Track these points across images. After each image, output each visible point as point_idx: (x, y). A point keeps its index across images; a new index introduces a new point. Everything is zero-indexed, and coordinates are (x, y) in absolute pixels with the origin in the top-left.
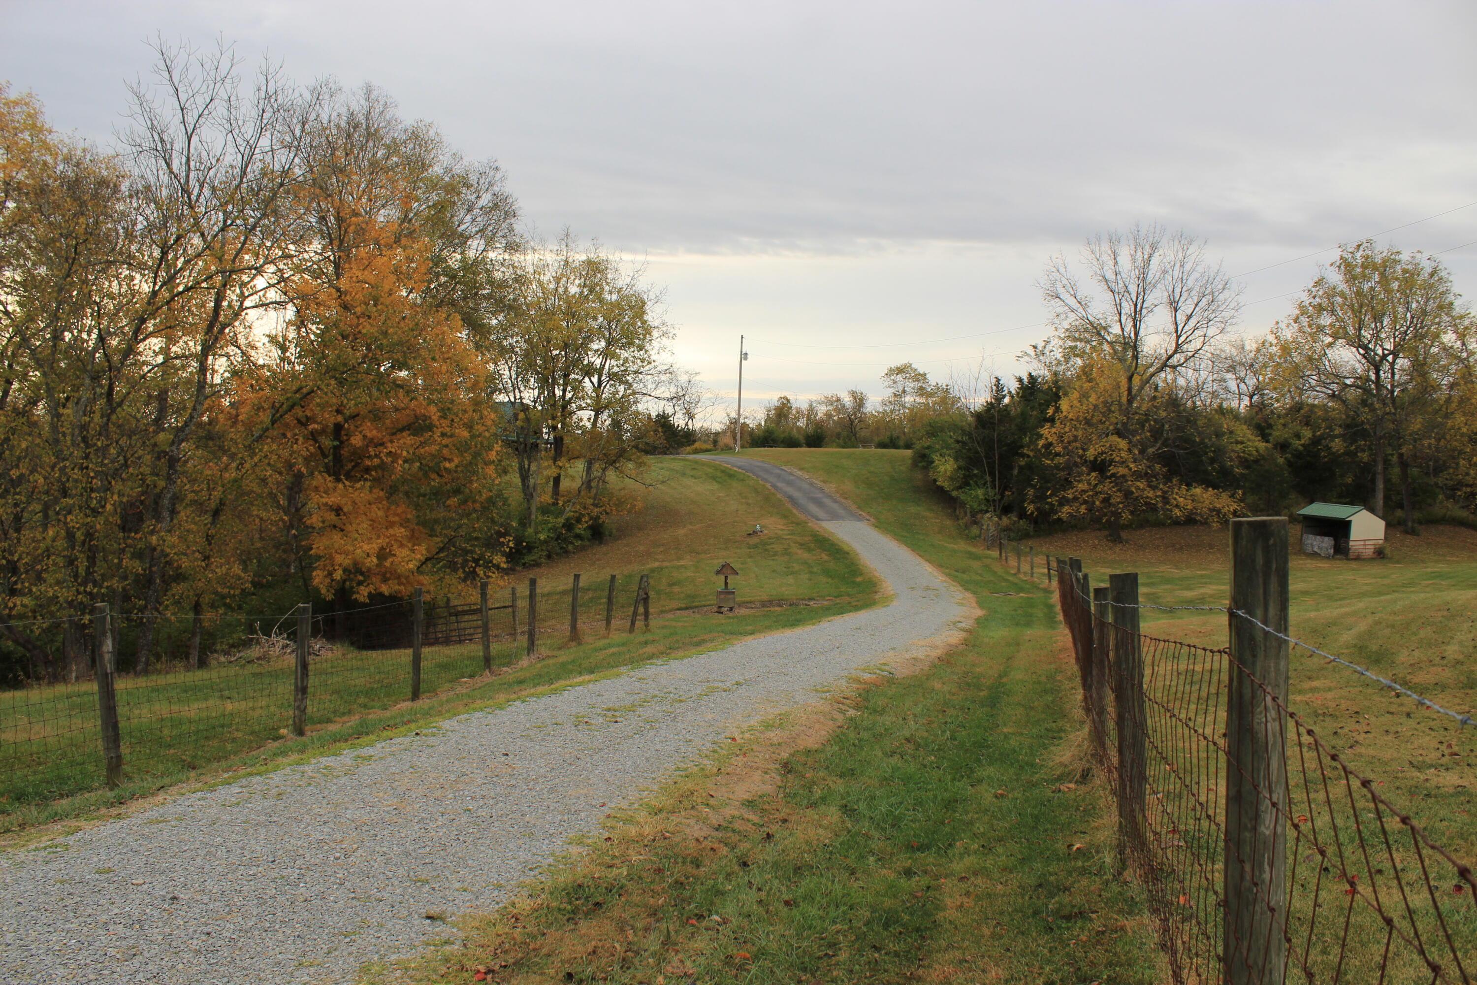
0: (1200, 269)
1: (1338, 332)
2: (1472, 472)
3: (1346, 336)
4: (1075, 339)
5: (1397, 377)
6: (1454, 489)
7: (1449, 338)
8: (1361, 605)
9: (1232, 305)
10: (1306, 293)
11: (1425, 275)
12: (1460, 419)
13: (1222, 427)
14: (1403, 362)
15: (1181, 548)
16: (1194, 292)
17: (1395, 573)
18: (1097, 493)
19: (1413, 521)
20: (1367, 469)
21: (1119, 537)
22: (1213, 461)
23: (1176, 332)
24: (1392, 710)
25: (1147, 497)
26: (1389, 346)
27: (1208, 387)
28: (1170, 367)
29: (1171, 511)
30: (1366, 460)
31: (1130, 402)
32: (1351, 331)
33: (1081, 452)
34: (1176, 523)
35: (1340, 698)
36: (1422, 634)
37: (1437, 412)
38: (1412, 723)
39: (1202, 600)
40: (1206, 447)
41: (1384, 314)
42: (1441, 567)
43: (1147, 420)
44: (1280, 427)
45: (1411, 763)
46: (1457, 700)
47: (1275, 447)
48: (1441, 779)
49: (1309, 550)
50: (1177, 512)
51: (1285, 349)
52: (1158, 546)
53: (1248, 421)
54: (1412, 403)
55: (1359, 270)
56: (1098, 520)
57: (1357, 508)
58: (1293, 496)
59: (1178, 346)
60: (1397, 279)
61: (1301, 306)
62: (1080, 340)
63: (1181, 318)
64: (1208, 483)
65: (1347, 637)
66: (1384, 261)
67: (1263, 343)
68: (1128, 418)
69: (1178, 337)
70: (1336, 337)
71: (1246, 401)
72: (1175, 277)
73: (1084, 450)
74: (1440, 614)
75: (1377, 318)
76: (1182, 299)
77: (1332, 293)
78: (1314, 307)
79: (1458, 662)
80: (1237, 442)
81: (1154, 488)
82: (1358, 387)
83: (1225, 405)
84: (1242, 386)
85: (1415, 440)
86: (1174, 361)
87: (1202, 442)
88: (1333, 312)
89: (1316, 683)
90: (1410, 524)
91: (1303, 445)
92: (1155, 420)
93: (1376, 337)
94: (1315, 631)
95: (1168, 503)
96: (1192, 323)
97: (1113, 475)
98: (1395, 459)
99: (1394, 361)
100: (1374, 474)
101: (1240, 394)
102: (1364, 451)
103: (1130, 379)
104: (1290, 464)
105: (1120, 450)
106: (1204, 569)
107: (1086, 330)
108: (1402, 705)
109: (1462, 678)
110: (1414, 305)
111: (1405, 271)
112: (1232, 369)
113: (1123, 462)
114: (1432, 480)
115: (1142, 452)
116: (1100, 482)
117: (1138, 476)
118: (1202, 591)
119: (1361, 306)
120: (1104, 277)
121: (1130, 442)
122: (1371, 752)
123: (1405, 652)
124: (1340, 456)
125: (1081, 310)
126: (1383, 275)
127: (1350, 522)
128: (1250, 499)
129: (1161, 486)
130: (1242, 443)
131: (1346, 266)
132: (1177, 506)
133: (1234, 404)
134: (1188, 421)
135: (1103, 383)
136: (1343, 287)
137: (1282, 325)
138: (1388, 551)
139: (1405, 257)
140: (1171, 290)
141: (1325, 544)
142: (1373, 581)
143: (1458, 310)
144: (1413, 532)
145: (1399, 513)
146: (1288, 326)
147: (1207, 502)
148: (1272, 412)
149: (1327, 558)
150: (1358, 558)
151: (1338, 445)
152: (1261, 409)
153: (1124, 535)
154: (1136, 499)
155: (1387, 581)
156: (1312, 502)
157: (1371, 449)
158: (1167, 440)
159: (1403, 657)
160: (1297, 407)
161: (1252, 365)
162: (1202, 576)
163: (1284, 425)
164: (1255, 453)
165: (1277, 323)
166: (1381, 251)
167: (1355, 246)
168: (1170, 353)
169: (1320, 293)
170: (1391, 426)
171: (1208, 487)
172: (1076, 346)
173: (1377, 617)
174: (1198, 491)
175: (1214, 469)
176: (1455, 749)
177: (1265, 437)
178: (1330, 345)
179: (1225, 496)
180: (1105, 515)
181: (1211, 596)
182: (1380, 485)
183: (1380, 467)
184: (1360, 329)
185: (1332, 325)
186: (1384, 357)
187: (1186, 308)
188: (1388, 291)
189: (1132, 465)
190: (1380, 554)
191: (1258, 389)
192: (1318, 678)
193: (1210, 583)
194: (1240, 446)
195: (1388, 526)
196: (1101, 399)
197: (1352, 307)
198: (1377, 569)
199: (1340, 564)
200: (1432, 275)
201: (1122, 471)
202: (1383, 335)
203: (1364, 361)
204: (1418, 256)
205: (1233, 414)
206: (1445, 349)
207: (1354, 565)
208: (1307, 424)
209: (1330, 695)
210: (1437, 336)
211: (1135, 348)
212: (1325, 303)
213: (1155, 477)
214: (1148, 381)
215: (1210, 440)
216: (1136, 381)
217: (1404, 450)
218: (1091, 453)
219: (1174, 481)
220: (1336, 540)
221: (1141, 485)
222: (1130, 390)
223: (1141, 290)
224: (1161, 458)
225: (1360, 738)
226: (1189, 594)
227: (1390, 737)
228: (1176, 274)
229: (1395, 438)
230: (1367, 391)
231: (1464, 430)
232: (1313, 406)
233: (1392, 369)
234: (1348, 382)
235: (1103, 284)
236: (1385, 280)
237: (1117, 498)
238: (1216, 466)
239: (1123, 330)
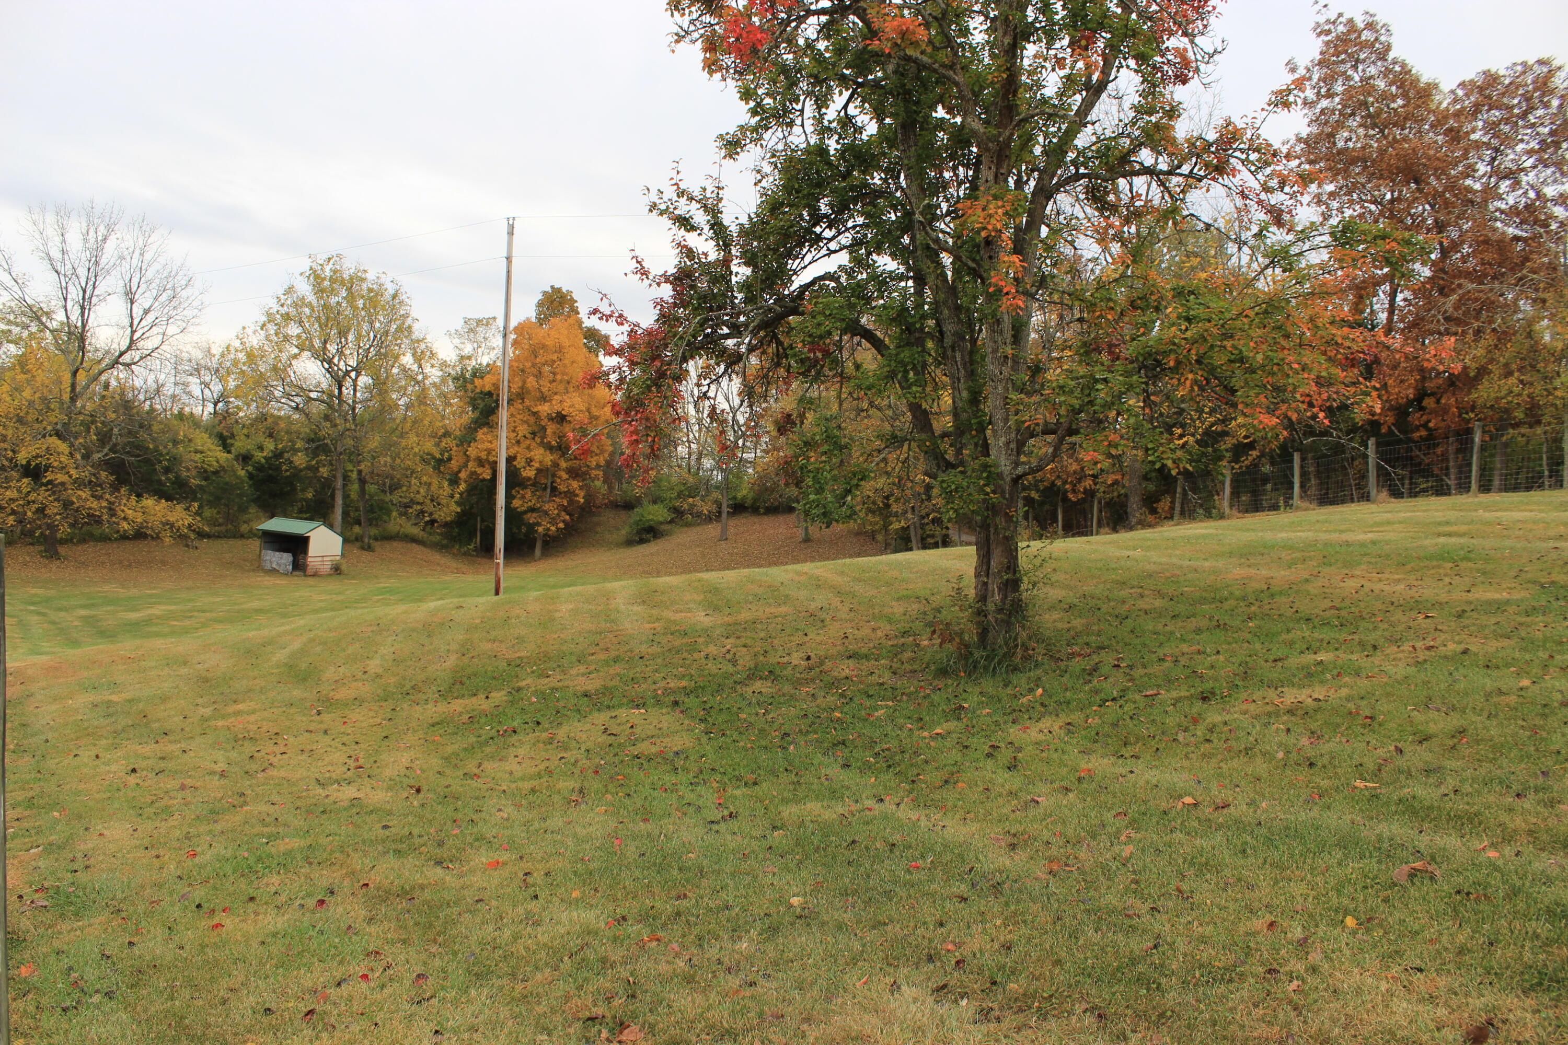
0: (162, 260)
1: (304, 344)
2: (422, 491)
3: (311, 348)
4: (9, 322)
5: (358, 394)
6: (406, 506)
7: (407, 360)
8: (302, 622)
9: (195, 304)
10: (276, 301)
11: (387, 296)
12: (413, 438)
13: (178, 434)
14: (364, 380)
15: (130, 565)
16: (154, 285)
17: (349, 589)
18: (29, 502)
19: (370, 537)
20: (327, 485)
21: (57, 553)
22: (167, 470)
23: (131, 326)
24: (311, 728)
25: (90, 508)
26: (353, 362)
27: (169, 390)
28: (124, 364)
29: (118, 524)
30: (325, 475)
31: (73, 400)
32: (317, 343)
33: (10, 454)
34: (124, 537)
35: (263, 720)
36: (351, 650)
37: (394, 431)
38: (327, 739)
39: (149, 621)
40: (161, 455)
41: (349, 330)
42: (393, 583)
43: (93, 422)
44: (243, 437)
45: (318, 780)
46: (372, 714)
47: (237, 458)
48: (340, 794)
49: (268, 566)
50: (125, 525)
51: (251, 356)
52: (103, 563)
53: (209, 429)
54: (371, 421)
55: (327, 283)
56: (31, 533)
57: (315, 524)
58: (253, 510)
59: (132, 341)
60: (363, 297)
61: (269, 315)
62: (17, 325)
63: (138, 311)
64: (162, 494)
65: (281, 656)
66: (351, 278)
67: (228, 348)
68: (70, 418)
69: (133, 332)
70: (301, 348)
71: (210, 408)
72: (134, 265)
73: (14, 451)
74: (370, 629)
75: (343, 333)
76: (140, 291)
77: (300, 303)
78: (282, 315)
79: (378, 676)
80: (196, 452)
81: (99, 498)
82: (323, 402)
83: (187, 409)
84: (207, 391)
85: (374, 458)
86: (126, 358)
87: (156, 450)
88: (300, 322)
89: (241, 707)
90: (366, 540)
91: (265, 458)
92: (103, 423)
93: (340, 352)
94: (249, 651)
95: (114, 515)
96: (150, 318)
97: (50, 482)
98: (354, 475)
99: (357, 377)
100: (334, 490)
101: (204, 400)
102: (324, 466)
103: (75, 373)
104: (251, 476)
105: (59, 454)
106: (154, 588)
107: (23, 314)
108: (322, 722)
109: (379, 691)
110: (377, 325)
111: (370, 290)
112: (197, 371)
113: (63, 468)
114: (388, 498)
115: (86, 457)
116: (33, 490)
117: (79, 483)
118: (150, 612)
119: (328, 319)
120: (48, 254)
121: (72, 445)
122: (283, 773)
123: (332, 669)
124: (301, 470)
125: (16, 288)
126: (349, 290)
127: (308, 538)
128: (208, 512)
129: (107, 496)
130: (202, 452)
131: (316, 277)
132: (125, 519)
133: (197, 410)
134: (141, 426)
135: (41, 377)
136: (311, 298)
137: (249, 331)
138: (344, 567)
139: (371, 276)
140: (127, 279)
141: (286, 559)
142: (328, 597)
143: (416, 335)
144: (369, 548)
145: (357, 529)
146: (255, 332)
147: (159, 514)
148: (237, 422)
149: (286, 574)
150: (315, 575)
151: (300, 460)
152: (225, 418)
153: (62, 550)
154: (77, 510)
155: (341, 597)
156: (272, 517)
157: (332, 465)
158: (115, 445)
159: (330, 673)
160: (263, 418)
161: (217, 371)
162: (151, 596)
163: (247, 436)
164: (215, 464)
165: (244, 328)
166: (349, 268)
167: (326, 256)
168: (123, 348)
169: (289, 302)
170: (352, 442)
171: (160, 498)
172: (10, 331)
173: (312, 635)
174: (149, 502)
175: (168, 479)
176: (361, 762)
177: (226, 447)
178: (295, 356)
179: (179, 508)
180: (40, 527)
181: (158, 617)
182: (339, 501)
183: (339, 483)
184: (325, 342)
185: (299, 337)
186: (347, 373)
187: (144, 301)
188: (355, 308)
189: (73, 472)
190: (337, 570)
191: (223, 397)
192: (244, 701)
193: (159, 603)
194: (199, 456)
195: (346, 541)
196: (38, 395)
197: (318, 319)
198: (334, 585)
199: (298, 580)
200: (394, 297)
201: (61, 477)
202: (347, 352)
203: (328, 375)
204: (383, 276)
205: (193, 421)
206: (404, 370)
207: (311, 581)
208: (271, 436)
209: (252, 718)
210: (397, 358)
211: (82, 339)
212: (292, 311)
213: (100, 485)
214: (96, 378)
215: (165, 447)
216: (82, 378)
217: (362, 467)
218: (22, 457)
219: (122, 490)
220: (294, 556)
221: (85, 494)
222: (73, 386)
223: (92, 275)
224: (108, 464)
225: (274, 760)
226: (134, 616)
227: (304, 757)
228: (135, 262)
229: (355, 455)
230: (330, 406)
231: (416, 450)
232: (280, 417)
233: (355, 386)
234: (313, 395)
235: (46, 263)
236: (351, 297)
237: (54, 509)
238: (170, 476)
239: (68, 318)
